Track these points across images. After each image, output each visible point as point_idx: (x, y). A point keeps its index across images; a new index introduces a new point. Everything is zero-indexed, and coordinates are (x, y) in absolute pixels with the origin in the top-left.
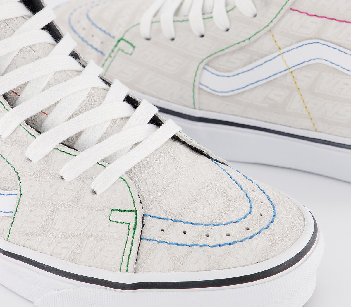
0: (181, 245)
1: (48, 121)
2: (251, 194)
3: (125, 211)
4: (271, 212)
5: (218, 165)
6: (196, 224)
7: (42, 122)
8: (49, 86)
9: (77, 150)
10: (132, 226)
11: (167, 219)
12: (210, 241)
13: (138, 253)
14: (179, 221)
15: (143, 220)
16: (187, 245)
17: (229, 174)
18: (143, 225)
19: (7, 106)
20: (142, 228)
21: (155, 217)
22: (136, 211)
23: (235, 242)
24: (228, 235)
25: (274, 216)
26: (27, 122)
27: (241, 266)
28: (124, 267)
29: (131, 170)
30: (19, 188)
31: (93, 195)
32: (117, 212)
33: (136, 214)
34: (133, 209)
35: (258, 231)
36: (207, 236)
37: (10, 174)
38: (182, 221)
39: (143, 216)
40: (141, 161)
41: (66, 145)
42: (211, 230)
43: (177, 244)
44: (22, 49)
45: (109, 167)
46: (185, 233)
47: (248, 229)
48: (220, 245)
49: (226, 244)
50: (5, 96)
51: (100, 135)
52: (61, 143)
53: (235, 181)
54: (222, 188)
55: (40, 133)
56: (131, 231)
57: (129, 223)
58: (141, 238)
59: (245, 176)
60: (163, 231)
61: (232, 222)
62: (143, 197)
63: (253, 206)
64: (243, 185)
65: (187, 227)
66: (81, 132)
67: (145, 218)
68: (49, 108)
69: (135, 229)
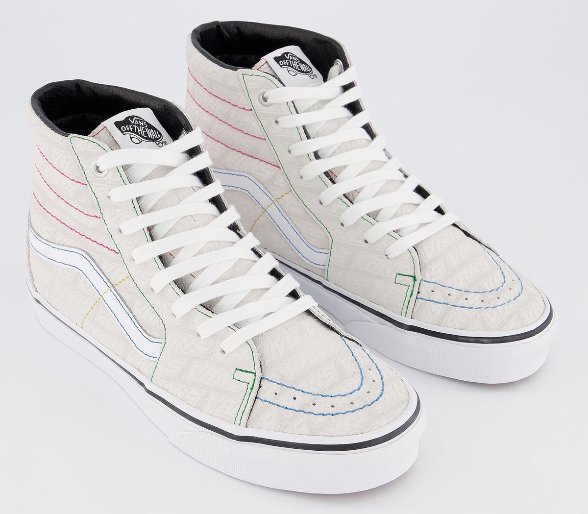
0: (289, 409)
1: (195, 283)
2: (366, 372)
3: (247, 372)
4: (379, 392)
5: (344, 340)
6: (306, 393)
7: (190, 284)
8: (200, 252)
9: (213, 313)
10: (250, 386)
11: (281, 384)
12: (316, 410)
13: (251, 410)
14: (291, 388)
15: (260, 382)
16: (295, 410)
17: (351, 351)
18: (260, 387)
19: (161, 266)
20: (258, 390)
21: (271, 381)
22: (255, 374)
23: (337, 414)
24: (333, 407)
25: (381, 396)
26: (176, 282)
27: (338, 436)
28: (238, 421)
29: (259, 335)
30: (164, 338)
31: (222, 354)
32: (240, 371)
33: (255, 376)
34: (254, 371)
35: (361, 407)
36: (314, 405)
37: (159, 325)
38: (294, 388)
39: (262, 378)
40: (270, 330)
41: (204, 307)
42: (319, 400)
43: (286, 408)
44: (184, 217)
45: (238, 331)
46: (295, 399)
47: (352, 403)
48: (323, 415)
49: (329, 414)
50: (161, 257)
51: (237, 302)
52: (201, 305)
53: (355, 358)
54: (339, 364)
55: (185, 293)
56: (249, 390)
57: (249, 383)
58: (256, 398)
59: (368, 355)
60: (276, 394)
61: (339, 395)
62: (265, 363)
63: (363, 383)
64: (361, 363)
65: (298, 394)
66: (222, 297)
67: (263, 380)
68: (197, 272)
69: (252, 389)
